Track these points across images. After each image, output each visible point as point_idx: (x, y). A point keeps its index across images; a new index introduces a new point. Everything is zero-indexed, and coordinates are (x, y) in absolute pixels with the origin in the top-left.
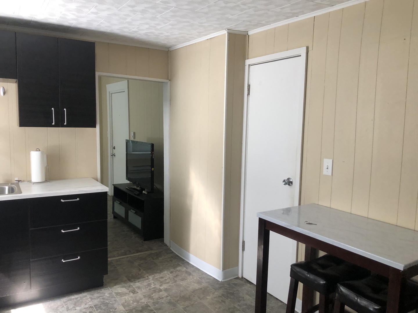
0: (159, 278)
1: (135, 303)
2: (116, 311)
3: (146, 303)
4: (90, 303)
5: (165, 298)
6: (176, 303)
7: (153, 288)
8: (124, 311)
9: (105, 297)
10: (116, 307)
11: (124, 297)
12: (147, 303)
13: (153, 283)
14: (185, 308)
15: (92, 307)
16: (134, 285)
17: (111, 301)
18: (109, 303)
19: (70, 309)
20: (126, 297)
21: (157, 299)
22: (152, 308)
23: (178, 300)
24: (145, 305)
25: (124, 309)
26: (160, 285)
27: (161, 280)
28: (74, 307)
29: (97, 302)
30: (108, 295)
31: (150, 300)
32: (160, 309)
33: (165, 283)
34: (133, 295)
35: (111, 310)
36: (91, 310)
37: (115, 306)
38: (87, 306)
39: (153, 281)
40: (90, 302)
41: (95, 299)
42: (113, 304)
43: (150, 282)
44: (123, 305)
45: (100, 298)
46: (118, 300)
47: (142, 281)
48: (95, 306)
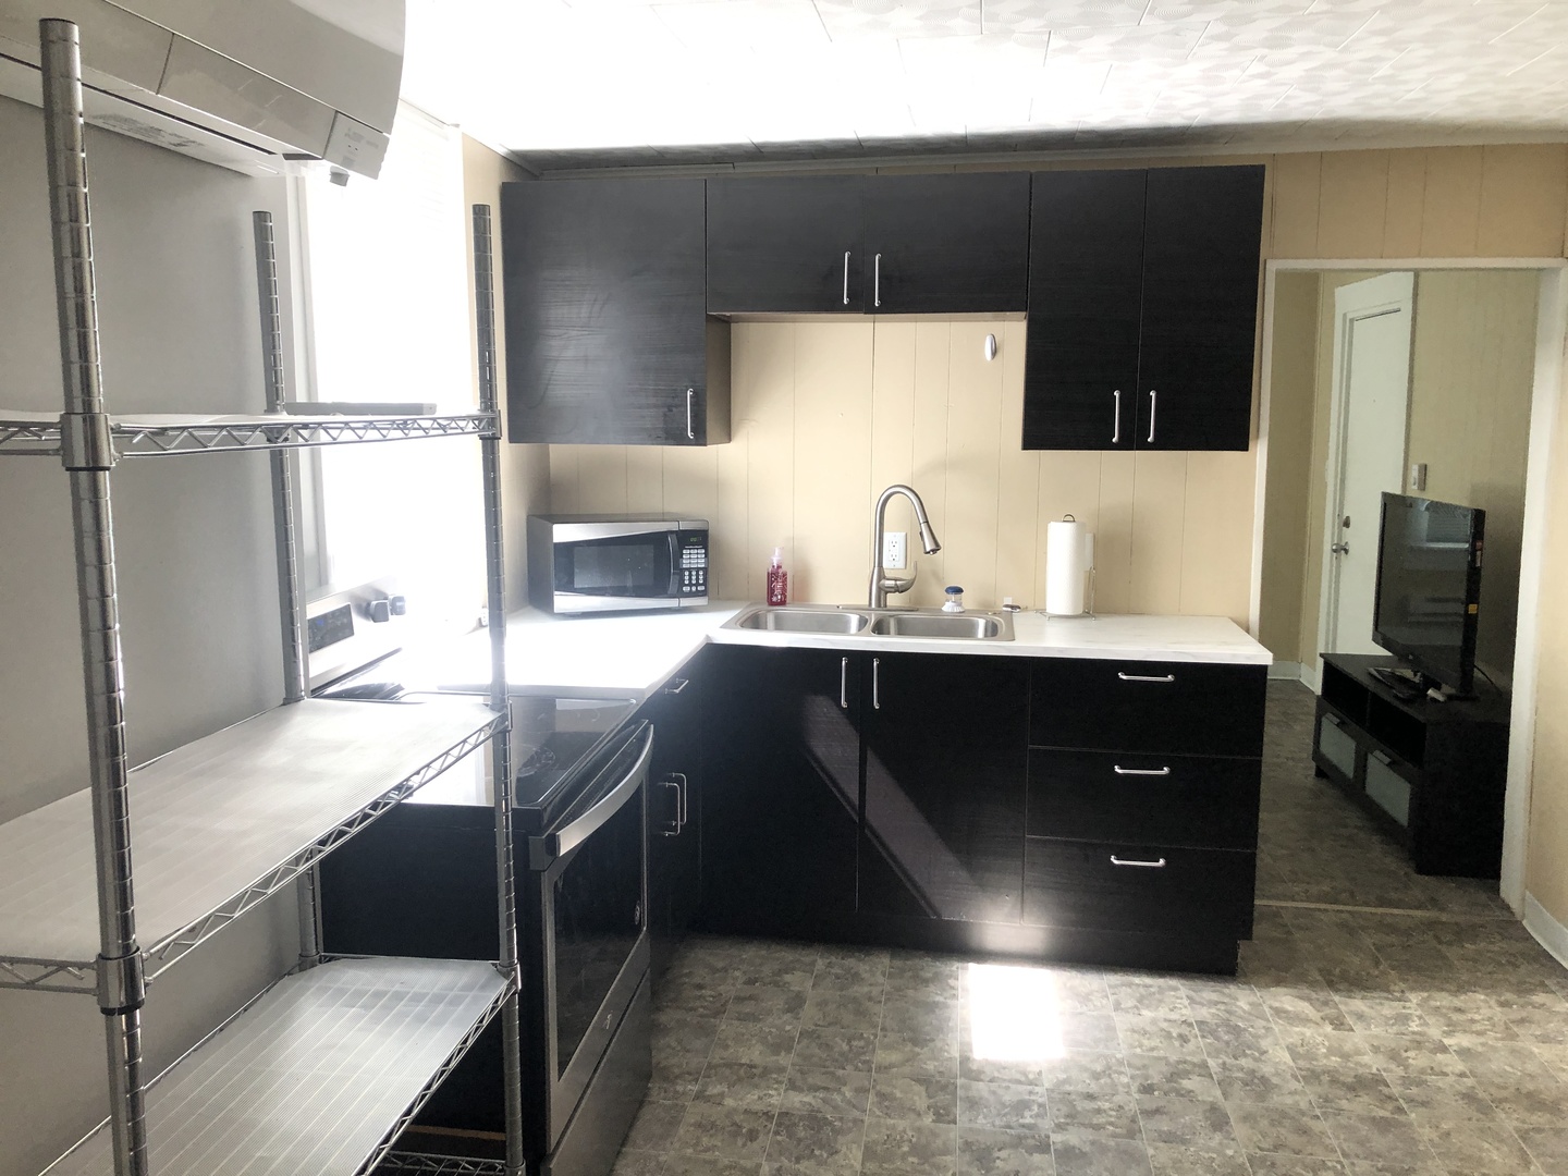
0: (1449, 1008)
1: (1333, 1058)
2: (1263, 1058)
3: (1374, 1071)
4: (1184, 1011)
5: (1451, 1079)
6: (1494, 1105)
7: (1413, 1033)
8: (1291, 1068)
9: (1234, 1008)
10: (1265, 1048)
11: (1297, 1029)
12: (1378, 1070)
13: (1420, 1017)
14: (1527, 1132)
15: (1190, 1025)
16: (1346, 1004)
17: (1252, 1027)
18: (1245, 1030)
19: (1122, 1009)
20: (1308, 1032)
21: (1422, 1071)
22: (1396, 1090)
23: (1506, 1100)
24: (1370, 1076)
25: (1292, 1064)
26: (1444, 1032)
27: (1456, 1017)
28: (1136, 1007)
29: (1208, 1016)
30: (1246, 1007)
31: (1393, 1066)
32: (1424, 1104)
33: (1465, 1031)
34: (1334, 1032)
35: (1248, 1052)
36: (1185, 1030)
37: (1264, 1044)
38: (1174, 1016)
39: (1419, 1013)
40: (1186, 1007)
41: (1203, 1005)
42: (1256, 1037)
43: (1409, 1011)
44: (1291, 1049)
45: (1218, 1007)
46: (1277, 1030)
47: (1378, 1001)
48: (1201, 1023)
